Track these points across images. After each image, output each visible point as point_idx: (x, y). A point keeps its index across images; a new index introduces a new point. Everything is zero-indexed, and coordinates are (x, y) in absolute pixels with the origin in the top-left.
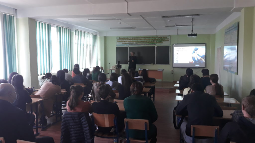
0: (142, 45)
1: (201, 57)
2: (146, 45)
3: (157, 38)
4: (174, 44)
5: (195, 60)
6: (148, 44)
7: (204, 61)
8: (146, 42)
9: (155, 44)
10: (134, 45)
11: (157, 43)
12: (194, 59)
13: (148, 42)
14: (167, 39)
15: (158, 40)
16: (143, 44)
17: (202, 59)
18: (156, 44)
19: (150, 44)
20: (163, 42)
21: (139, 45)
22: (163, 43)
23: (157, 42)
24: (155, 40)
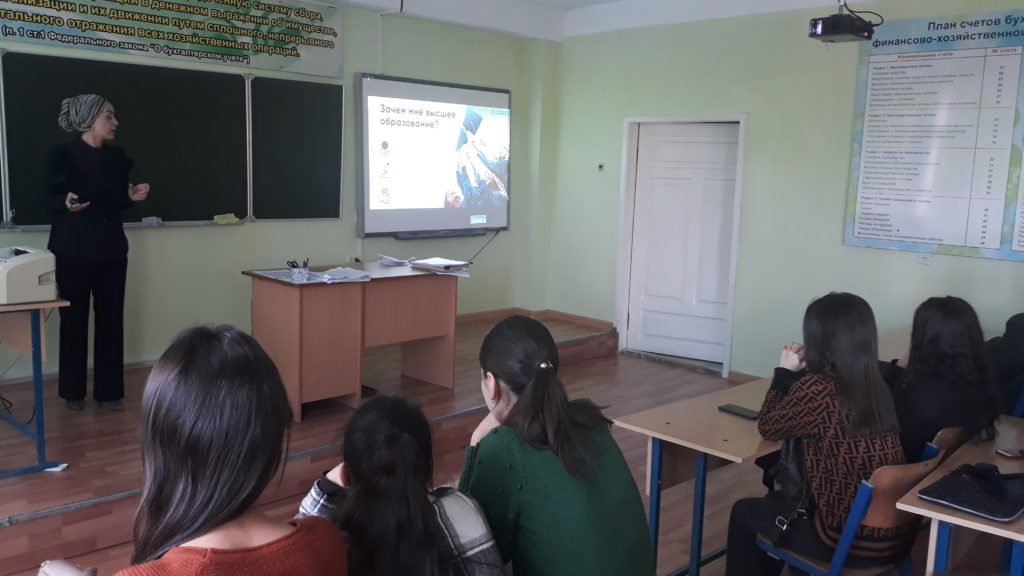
0: (141, 48)
1: (492, 170)
2: (170, 51)
3: (260, 13)
4: (365, 75)
5: (470, 188)
6: (188, 46)
7: (503, 193)
8: (175, 29)
9: (246, 57)
10: (63, 39)
11: (256, 52)
12: (462, 178)
13: (186, 31)
14: (320, 30)
15: (264, 29)
16: (147, 41)
17: (497, 180)
18: (253, 58)
19: (207, 54)
20: (302, 50)
21: (110, 44)
22: (298, 55)
23: (260, 41)
24: (239, 24)
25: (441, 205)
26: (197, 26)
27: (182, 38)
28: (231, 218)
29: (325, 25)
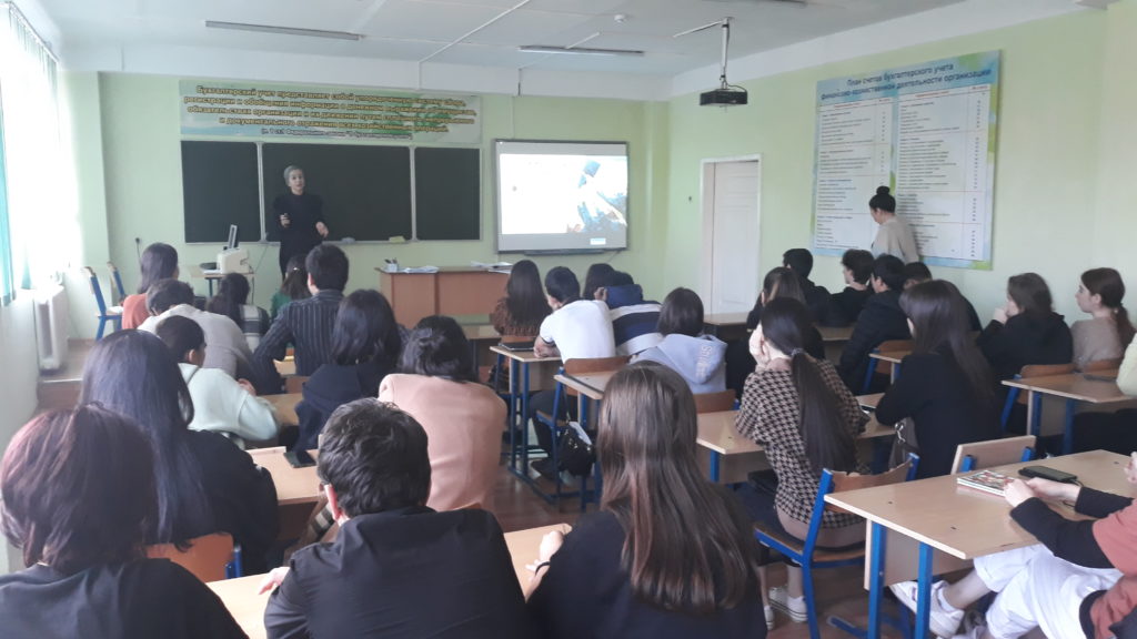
0: (342, 134)
1: (611, 204)
2: (359, 135)
3: (419, 105)
4: (498, 140)
5: (590, 219)
6: (370, 131)
7: (623, 221)
8: (362, 121)
9: (410, 135)
10: (294, 133)
11: (417, 131)
12: (583, 211)
13: (370, 122)
14: (463, 112)
15: (422, 115)
16: (344, 130)
17: (616, 212)
18: (415, 135)
19: (384, 135)
20: (450, 127)
21: (322, 134)
22: (447, 131)
23: (420, 124)
24: (405, 114)
25: (564, 231)
26: (377, 117)
27: (366, 126)
28: (401, 239)
29: (465, 109)
